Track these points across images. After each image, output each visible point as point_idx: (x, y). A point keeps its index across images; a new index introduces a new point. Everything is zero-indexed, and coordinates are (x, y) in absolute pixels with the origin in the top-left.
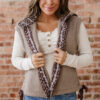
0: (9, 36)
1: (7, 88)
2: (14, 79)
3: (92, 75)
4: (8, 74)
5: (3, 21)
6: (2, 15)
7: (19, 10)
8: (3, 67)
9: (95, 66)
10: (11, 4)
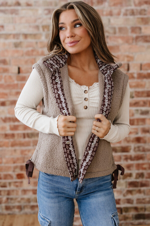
0: (14, 91)
1: (13, 165)
2: (22, 152)
3: (133, 145)
4: (13, 145)
5: (6, 71)
6: (4, 62)
7: (28, 54)
8: (6, 136)
9: (137, 133)
10: (17, 45)
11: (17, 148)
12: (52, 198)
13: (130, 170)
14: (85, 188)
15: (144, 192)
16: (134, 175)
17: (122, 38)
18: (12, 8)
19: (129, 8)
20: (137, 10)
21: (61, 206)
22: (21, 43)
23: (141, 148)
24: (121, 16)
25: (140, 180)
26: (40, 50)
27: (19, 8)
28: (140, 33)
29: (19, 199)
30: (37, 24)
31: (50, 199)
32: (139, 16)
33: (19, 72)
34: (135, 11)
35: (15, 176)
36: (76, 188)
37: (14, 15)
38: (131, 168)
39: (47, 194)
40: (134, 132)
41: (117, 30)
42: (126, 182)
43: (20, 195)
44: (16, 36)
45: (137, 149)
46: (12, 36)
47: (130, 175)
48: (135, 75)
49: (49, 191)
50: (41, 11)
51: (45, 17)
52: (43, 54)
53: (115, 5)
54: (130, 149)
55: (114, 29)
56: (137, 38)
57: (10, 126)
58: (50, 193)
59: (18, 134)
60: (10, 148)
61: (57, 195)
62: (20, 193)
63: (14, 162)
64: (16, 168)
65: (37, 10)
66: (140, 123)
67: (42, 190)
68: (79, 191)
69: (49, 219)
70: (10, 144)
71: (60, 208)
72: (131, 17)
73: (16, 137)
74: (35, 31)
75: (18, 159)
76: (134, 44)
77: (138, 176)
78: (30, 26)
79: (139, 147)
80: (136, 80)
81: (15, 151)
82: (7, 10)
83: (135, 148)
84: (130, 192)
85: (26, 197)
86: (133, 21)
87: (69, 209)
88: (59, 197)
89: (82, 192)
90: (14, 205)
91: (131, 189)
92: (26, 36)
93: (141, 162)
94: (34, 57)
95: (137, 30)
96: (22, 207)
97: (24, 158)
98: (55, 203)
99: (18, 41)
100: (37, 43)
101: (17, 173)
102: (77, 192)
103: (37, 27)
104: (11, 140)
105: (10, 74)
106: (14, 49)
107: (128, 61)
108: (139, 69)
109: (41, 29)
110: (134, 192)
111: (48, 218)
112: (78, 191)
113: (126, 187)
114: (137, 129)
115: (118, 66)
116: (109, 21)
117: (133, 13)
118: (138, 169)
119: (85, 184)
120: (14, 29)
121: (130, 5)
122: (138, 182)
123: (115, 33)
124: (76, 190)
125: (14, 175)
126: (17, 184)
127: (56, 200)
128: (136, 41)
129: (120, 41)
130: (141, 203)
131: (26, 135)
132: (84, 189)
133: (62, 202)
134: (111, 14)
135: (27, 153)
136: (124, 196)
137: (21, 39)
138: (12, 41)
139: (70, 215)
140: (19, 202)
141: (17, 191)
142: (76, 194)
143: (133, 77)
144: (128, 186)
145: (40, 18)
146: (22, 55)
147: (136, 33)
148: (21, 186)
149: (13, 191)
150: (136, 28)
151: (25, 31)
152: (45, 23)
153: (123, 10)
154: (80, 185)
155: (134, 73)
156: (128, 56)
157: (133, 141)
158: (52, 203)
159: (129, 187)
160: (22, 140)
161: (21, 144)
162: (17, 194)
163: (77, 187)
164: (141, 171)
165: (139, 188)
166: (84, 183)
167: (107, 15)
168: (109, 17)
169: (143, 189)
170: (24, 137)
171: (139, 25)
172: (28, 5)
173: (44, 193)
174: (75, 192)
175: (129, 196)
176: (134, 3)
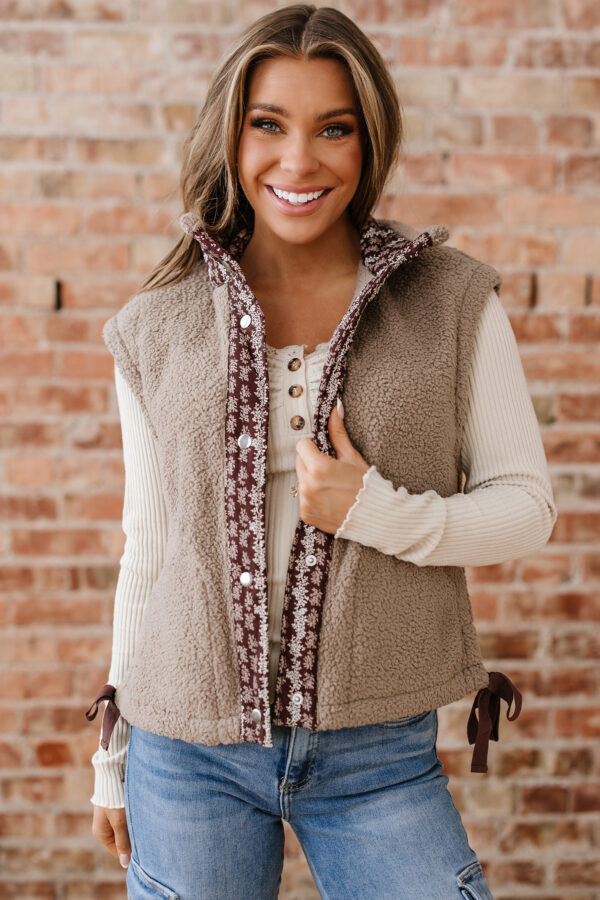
1: (23, 705)
2: (64, 649)
3: (546, 629)
4: (24, 619)
7: (99, 224)
9: (566, 578)
10: (51, 187)
11: (43, 630)
12: (183, 798)
13: (532, 735)
14: (320, 767)
15: (590, 834)
16: (550, 760)
17: (510, 163)
18: (38, 25)
19: (543, 34)
20: (574, 43)
21: (223, 835)
22: (70, 175)
23: (582, 643)
24: (508, 68)
25: (573, 781)
26: (153, 211)
27: (66, 27)
28: (588, 144)
29: (45, 855)
30: (141, 97)
31: (175, 803)
32: (585, 71)
33: (59, 304)
34: (567, 49)
35: (28, 754)
36: (279, 767)
37: (42, 59)
38: (538, 729)
39: (163, 782)
40: (554, 572)
41: (489, 129)
42: (514, 788)
43: (51, 838)
44: (47, 146)
45: (563, 646)
46: (31, 148)
47: (533, 759)
48: (564, 326)
49: (171, 769)
50: (159, 43)
51: (177, 68)
52: (162, 227)
53: (481, 19)
54: (535, 646)
55: (477, 122)
56: (574, 164)
57: (14, 534)
58: (173, 777)
59: (48, 571)
60: (12, 631)
61: (205, 784)
62: (49, 826)
63: (28, 694)
64: (34, 716)
65: (143, 39)
66: (581, 534)
67: (144, 765)
68: (292, 781)
69: (174, 888)
70: (12, 611)
71: (218, 841)
72: (552, 75)
73: (38, 586)
74: (133, 130)
75: (45, 679)
76: (561, 189)
77: (566, 764)
78: (112, 107)
79: (571, 638)
80: (564, 347)
81: (33, 642)
82: (14, 35)
83: (555, 642)
84: (530, 833)
85: (75, 844)
86: (557, 89)
87: (260, 849)
88: (212, 793)
89: (307, 786)
90: (22, 878)
91: (534, 818)
92: (92, 148)
93: (579, 701)
94: (124, 240)
95: (576, 131)
96: (59, 890)
97: (71, 675)
98: (195, 819)
99: (60, 168)
100: (138, 179)
101: (37, 740)
102: (284, 783)
103: (144, 112)
104: (19, 596)
105: (19, 311)
106: (40, 201)
107: (535, 262)
108: (581, 298)
109: (159, 121)
110: (547, 835)
111: (170, 884)
112: (289, 777)
113: (514, 811)
114: (565, 558)
115: (430, 239)
116: (455, 87)
117: (557, 57)
118: (568, 735)
119: (317, 749)
120: (44, 115)
121: (548, 24)
122: (565, 791)
123: (478, 141)
124: (280, 775)
125: (27, 749)
126: (38, 788)
127: (202, 808)
128: (569, 179)
129: (501, 177)
130: (575, 880)
131: (83, 577)
132: (316, 774)
133: (227, 816)
134: (462, 58)
135: (83, 652)
136: (504, 848)
137: (73, 159)
138: (32, 166)
139: (260, 874)
140: (45, 866)
141: (37, 819)
142: (282, 791)
143: (553, 334)
144: (521, 807)
145: (155, 74)
146: (76, 231)
147: (569, 142)
148: (54, 798)
149: (20, 817)
150: (571, 120)
151: (91, 127)
152: (175, 96)
153: (516, 44)
154: (296, 755)
155: (557, 316)
156: (532, 244)
157: (546, 613)
158: (183, 818)
159: (525, 813)
160: (67, 597)
161: (61, 616)
162: (37, 833)
163: (284, 760)
164: (578, 743)
165: (570, 817)
166: (315, 746)
167: (445, 62)
168: (454, 71)
169: (585, 819)
170: (75, 585)
171: (582, 111)
172: (107, 15)
173: (150, 776)
174: (276, 783)
175: (527, 852)
176: (566, 12)
